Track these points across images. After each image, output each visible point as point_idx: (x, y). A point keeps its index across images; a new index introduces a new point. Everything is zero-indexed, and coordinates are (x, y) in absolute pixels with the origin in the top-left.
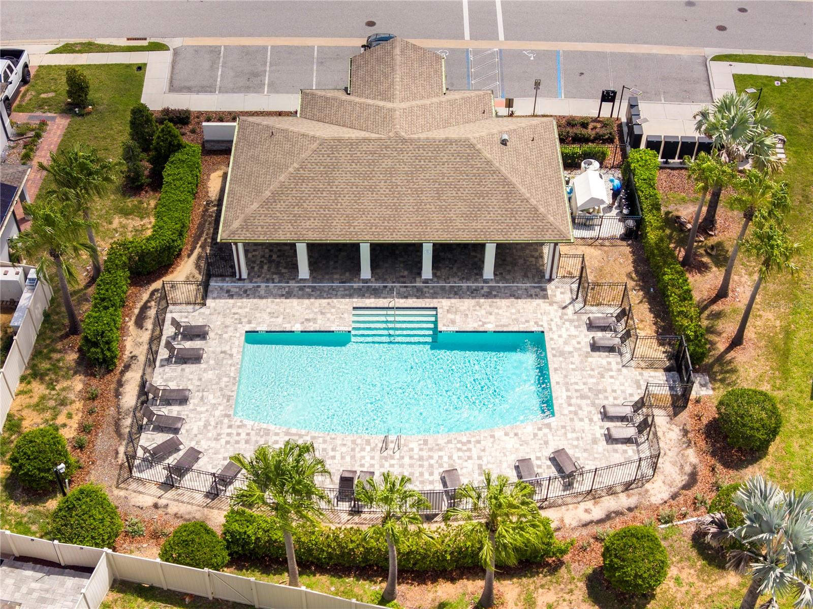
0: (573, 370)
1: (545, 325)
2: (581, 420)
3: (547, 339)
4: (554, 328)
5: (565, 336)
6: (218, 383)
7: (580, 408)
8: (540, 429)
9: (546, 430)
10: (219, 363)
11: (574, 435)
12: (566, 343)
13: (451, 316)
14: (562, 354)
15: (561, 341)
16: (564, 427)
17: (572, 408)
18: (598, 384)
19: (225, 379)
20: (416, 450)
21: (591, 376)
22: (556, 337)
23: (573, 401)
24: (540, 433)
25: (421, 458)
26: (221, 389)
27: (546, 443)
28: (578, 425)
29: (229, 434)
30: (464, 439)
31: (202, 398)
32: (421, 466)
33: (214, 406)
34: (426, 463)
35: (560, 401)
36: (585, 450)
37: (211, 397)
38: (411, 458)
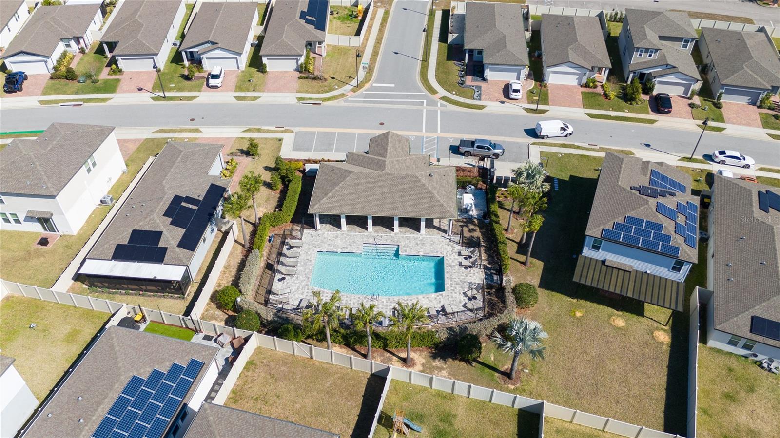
1: (445, 254)
2: (456, 293)
3: (445, 260)
4: (448, 255)
5: (453, 259)
7: (456, 288)
8: (438, 296)
9: (440, 297)
10: (305, 264)
12: (453, 262)
13: (404, 248)
14: (450, 266)
15: (451, 261)
16: (448, 296)
17: (452, 288)
18: (464, 279)
19: (307, 270)
20: (385, 302)
21: (462, 276)
22: (449, 259)
23: (453, 285)
24: (438, 298)
25: (387, 306)
26: (305, 274)
27: (440, 302)
28: (454, 295)
29: (307, 292)
30: (406, 299)
31: (297, 278)
32: (386, 309)
33: (302, 281)
34: (388, 308)
35: (448, 285)
36: (456, 305)
37: (301, 277)
38: (383, 305)
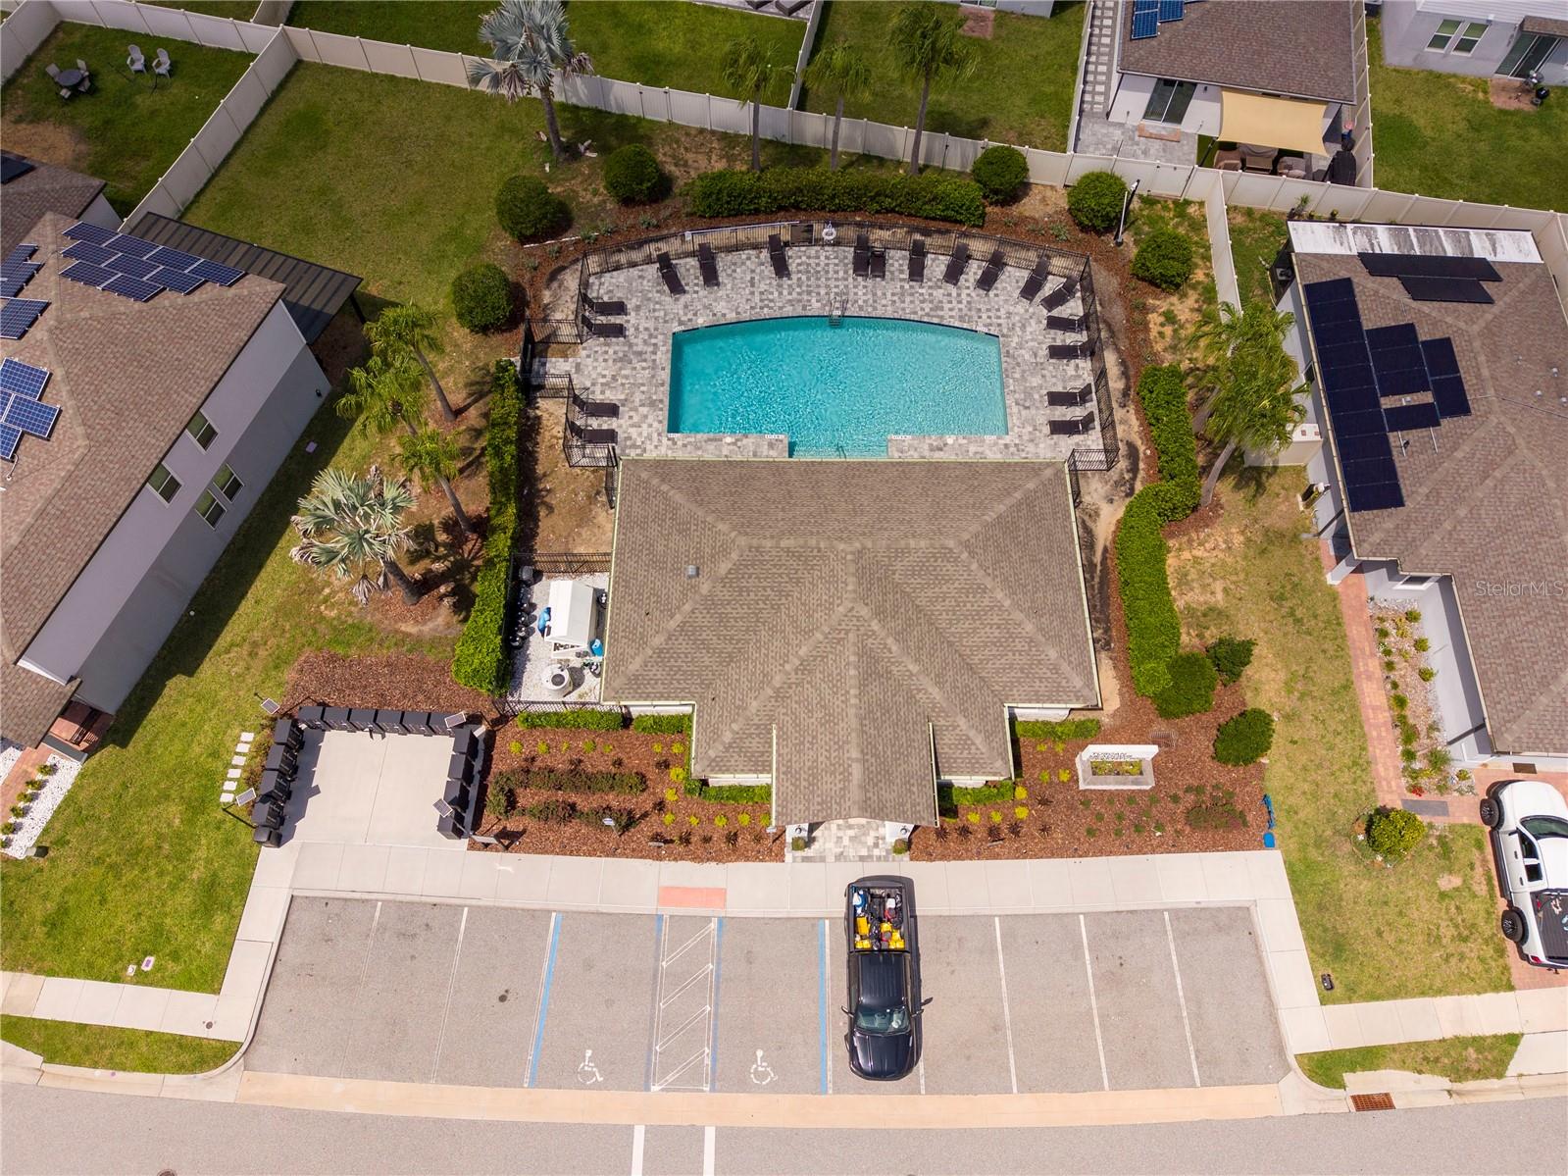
0: (643, 385)
1: (664, 440)
2: (646, 329)
3: (666, 422)
4: (655, 435)
5: (645, 426)
6: (1024, 371)
7: (645, 342)
8: (690, 320)
9: (684, 318)
10: (1028, 394)
11: (657, 314)
12: (646, 417)
14: (652, 404)
15: (650, 420)
16: (666, 322)
17: (653, 341)
18: (621, 369)
21: (626, 377)
22: (655, 424)
23: (651, 349)
24: (690, 316)
25: (809, 293)
26: (1018, 364)
27: (686, 307)
28: (651, 325)
29: (999, 317)
30: (766, 310)
31: (1036, 356)
32: (808, 286)
33: (1020, 346)
34: (804, 288)
35: (664, 349)
36: (649, 299)
37: (1027, 357)
38: (818, 294)
